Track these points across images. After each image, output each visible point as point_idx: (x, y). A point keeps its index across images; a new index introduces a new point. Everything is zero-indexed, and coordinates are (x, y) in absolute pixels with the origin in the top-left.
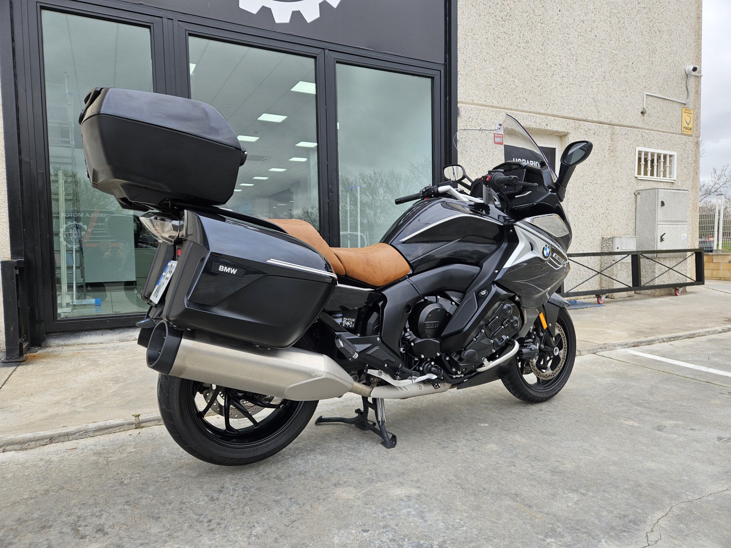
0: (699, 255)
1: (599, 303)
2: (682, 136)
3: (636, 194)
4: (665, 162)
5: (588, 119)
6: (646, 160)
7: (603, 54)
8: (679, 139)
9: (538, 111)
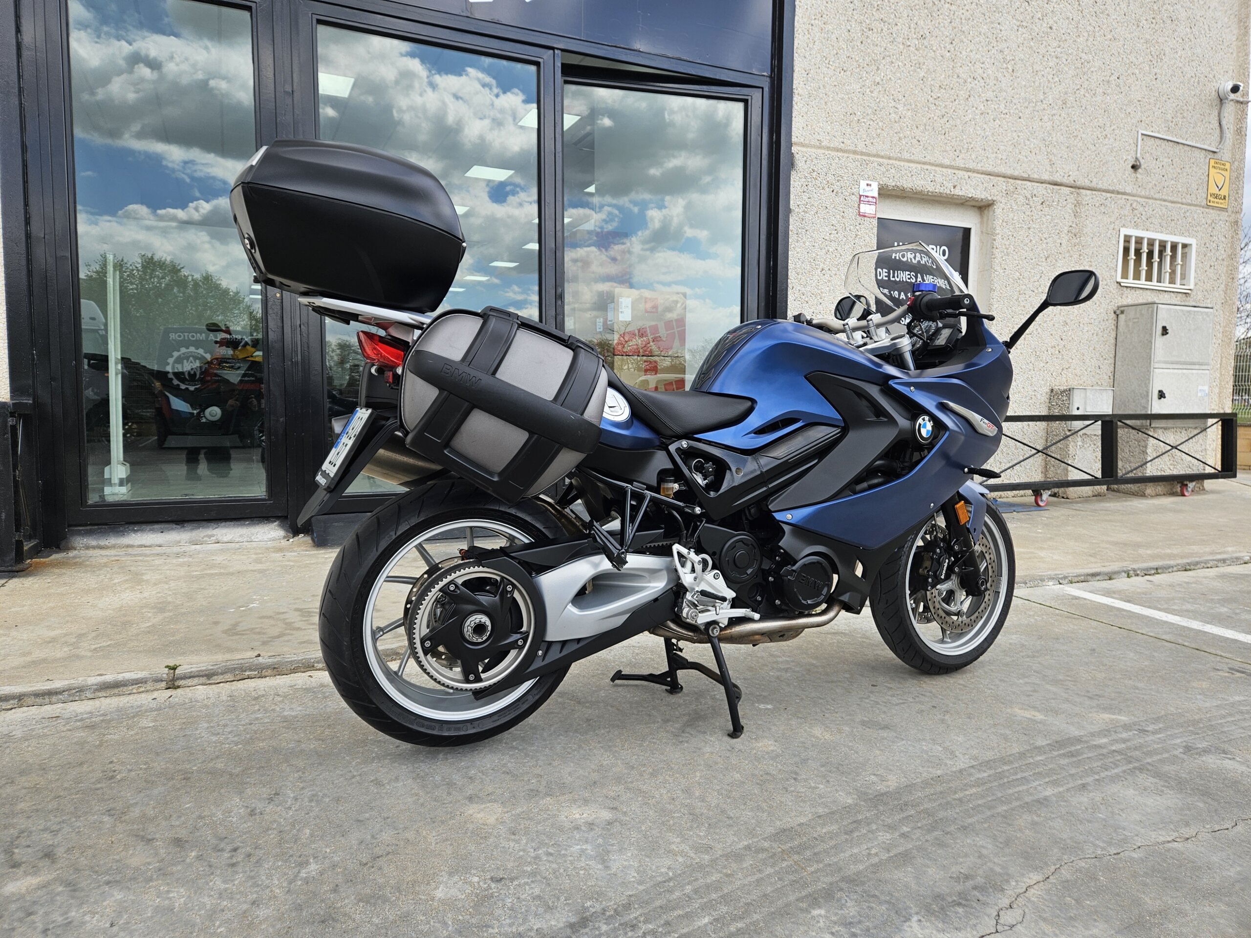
0: (1229, 424)
1: (1038, 505)
2: (1207, 210)
3: (1118, 312)
4: (1173, 257)
5: (1032, 176)
6: (1138, 253)
7: (1064, 60)
8: (1201, 215)
9: (937, 162)
